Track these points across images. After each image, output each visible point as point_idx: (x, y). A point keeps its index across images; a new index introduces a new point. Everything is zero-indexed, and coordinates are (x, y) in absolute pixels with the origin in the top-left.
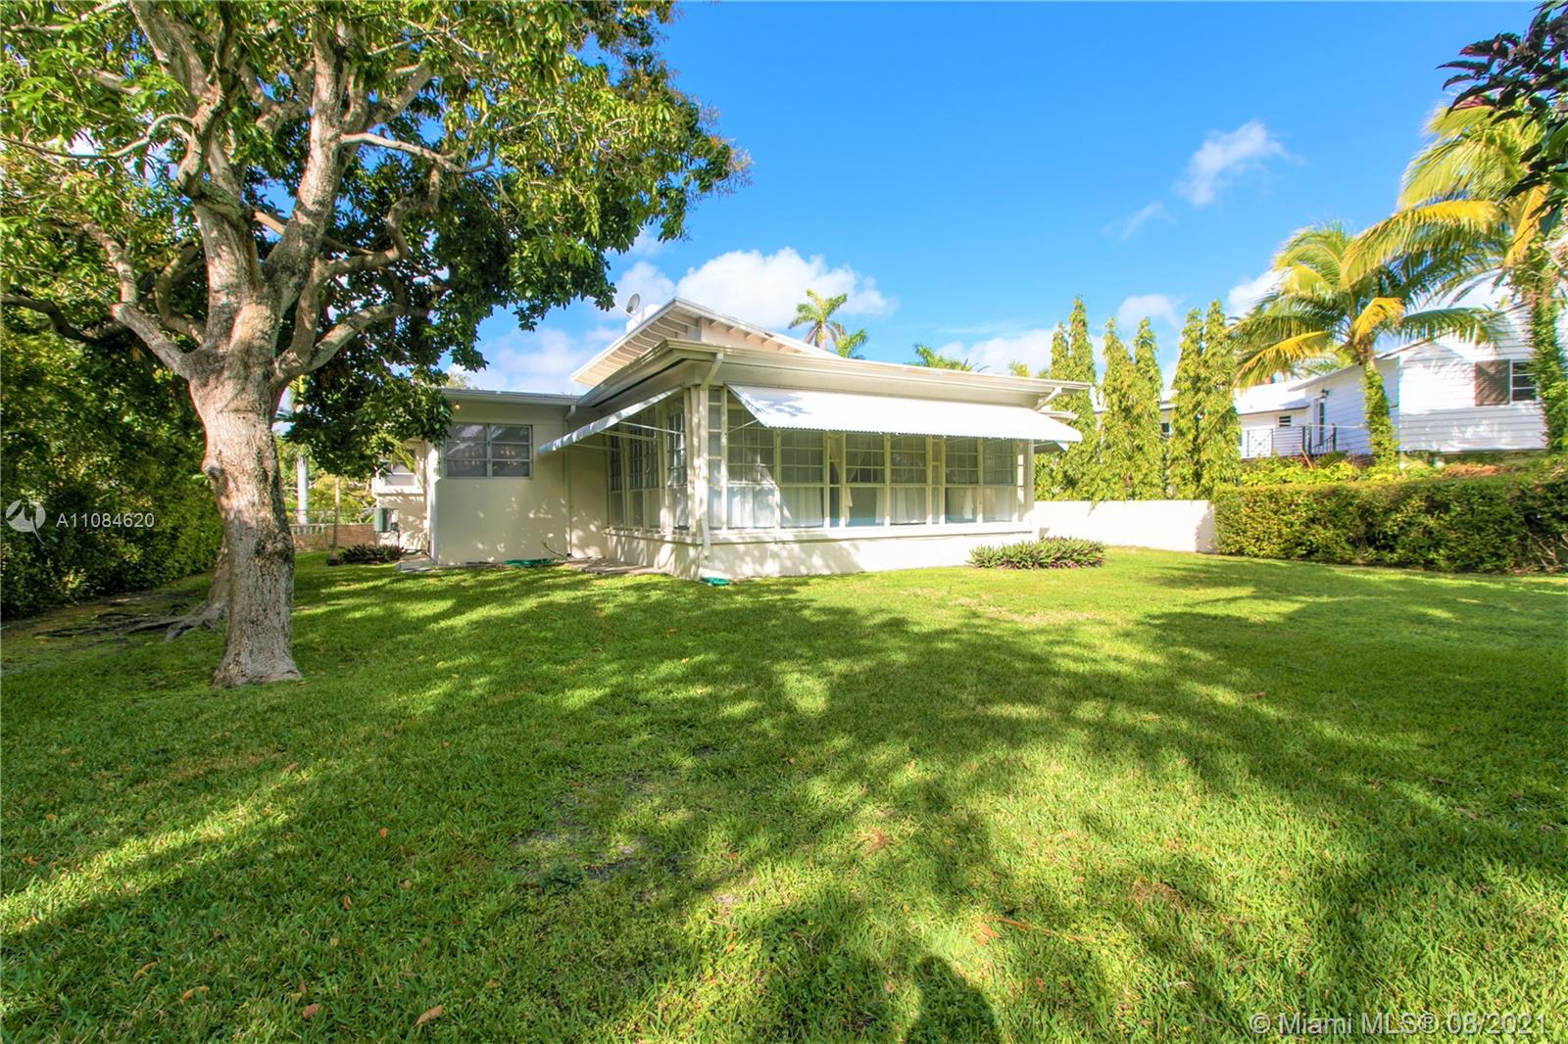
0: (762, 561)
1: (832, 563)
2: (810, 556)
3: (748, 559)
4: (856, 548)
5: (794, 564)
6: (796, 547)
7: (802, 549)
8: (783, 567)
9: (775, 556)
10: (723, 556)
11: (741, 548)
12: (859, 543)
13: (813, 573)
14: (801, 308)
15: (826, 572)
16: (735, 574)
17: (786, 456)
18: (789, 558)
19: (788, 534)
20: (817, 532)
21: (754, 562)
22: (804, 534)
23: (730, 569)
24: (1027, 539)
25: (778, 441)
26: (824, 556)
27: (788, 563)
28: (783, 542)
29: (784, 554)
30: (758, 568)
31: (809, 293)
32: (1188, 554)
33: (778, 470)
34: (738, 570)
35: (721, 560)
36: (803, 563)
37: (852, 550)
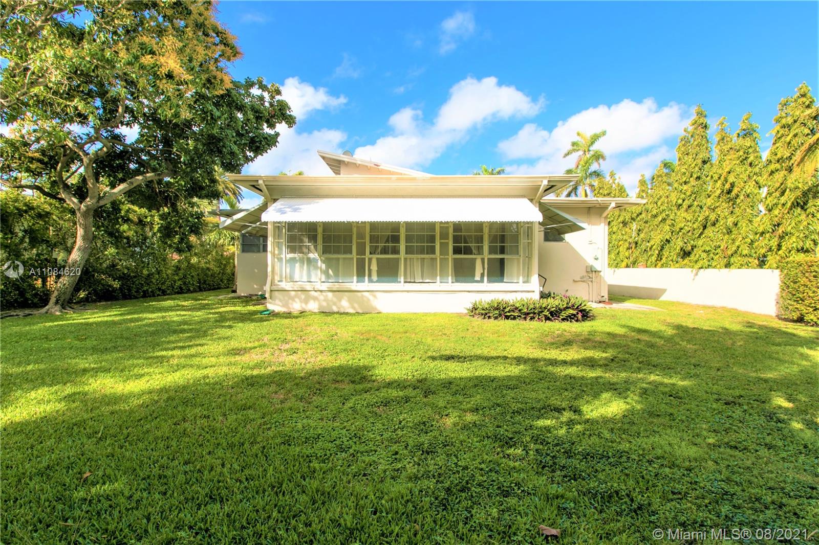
0: (306, 301)
1: (356, 305)
2: (340, 300)
3: (297, 300)
4: (375, 296)
5: (328, 304)
6: (330, 295)
7: (333, 295)
8: (320, 306)
9: (315, 299)
10: (281, 297)
11: (293, 293)
12: (378, 294)
13: (342, 311)
14: (574, 144)
15: (351, 311)
16: (288, 308)
17: (326, 239)
18: (325, 300)
19: (325, 287)
20: (348, 286)
21: (301, 302)
22: (336, 286)
23: (285, 305)
24: (529, 296)
25: (320, 230)
26: (350, 301)
27: (325, 304)
28: (321, 291)
29: (322, 298)
30: (304, 305)
31: (578, 134)
32: (770, 316)
33: (320, 247)
34: (290, 306)
35: (280, 300)
36: (335, 304)
37: (371, 298)
